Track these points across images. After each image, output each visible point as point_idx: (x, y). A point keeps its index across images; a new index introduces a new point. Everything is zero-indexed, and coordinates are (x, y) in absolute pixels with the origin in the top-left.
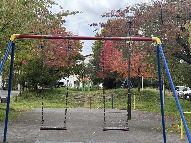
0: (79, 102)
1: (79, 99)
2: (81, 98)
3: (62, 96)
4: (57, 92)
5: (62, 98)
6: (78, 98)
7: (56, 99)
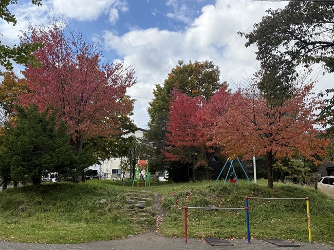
0: (143, 216)
1: (141, 208)
2: (146, 206)
3: (99, 200)
4: (89, 192)
5: (101, 208)
6: (138, 205)
7: (85, 209)
